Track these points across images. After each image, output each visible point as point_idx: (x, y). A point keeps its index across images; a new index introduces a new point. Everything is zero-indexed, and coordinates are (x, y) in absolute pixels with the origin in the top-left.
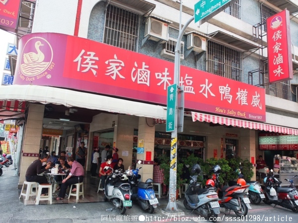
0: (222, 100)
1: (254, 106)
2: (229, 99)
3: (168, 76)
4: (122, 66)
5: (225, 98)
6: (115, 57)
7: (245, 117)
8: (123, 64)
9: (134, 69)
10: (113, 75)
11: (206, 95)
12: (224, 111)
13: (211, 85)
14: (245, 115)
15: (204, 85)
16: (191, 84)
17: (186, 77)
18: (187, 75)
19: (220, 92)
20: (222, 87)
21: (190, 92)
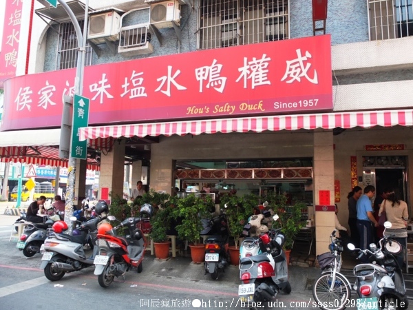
0: (201, 91)
1: (291, 81)
2: (219, 86)
3: (105, 84)
4: (53, 92)
5: (208, 86)
6: (47, 83)
7: (263, 111)
8: (54, 89)
9: (65, 90)
10: (44, 104)
11: (168, 93)
12: (204, 110)
13: (178, 72)
14: (260, 106)
15: (164, 78)
16: (140, 83)
17: (133, 75)
18: (134, 72)
19: (198, 79)
20: (201, 69)
21: (139, 95)
